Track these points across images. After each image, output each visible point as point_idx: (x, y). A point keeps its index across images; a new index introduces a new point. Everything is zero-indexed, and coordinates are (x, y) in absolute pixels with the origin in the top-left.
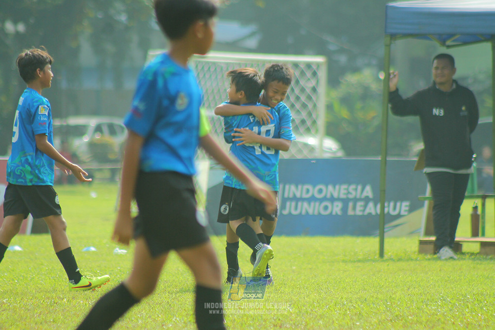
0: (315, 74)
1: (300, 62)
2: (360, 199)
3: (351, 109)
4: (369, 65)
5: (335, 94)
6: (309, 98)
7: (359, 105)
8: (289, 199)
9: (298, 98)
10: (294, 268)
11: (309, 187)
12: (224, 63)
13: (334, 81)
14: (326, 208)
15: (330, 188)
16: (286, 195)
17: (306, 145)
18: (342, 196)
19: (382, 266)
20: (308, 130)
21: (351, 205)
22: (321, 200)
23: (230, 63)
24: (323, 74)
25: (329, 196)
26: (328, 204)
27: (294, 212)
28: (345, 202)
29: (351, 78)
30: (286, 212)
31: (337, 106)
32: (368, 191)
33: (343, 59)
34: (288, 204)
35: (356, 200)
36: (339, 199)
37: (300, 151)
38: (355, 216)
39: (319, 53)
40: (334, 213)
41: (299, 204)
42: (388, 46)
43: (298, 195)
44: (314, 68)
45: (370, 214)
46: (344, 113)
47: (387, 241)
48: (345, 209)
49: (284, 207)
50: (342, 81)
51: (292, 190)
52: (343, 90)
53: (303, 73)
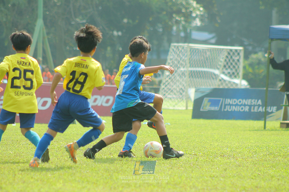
0: (239, 54)
1: (233, 49)
2: (256, 105)
3: (253, 68)
4: (261, 51)
5: (247, 62)
6: (236, 64)
7: (256, 67)
8: (227, 105)
9: (231, 64)
10: (229, 133)
11: (236, 100)
12: (202, 49)
13: (246, 57)
14: (242, 109)
15: (244, 100)
16: (226, 103)
17: (234, 83)
19: (265, 132)
20: (235, 77)
21: (252, 107)
22: (240, 105)
23: (204, 49)
24: (242, 54)
25: (243, 104)
26: (243, 107)
27: (229, 110)
28: (250, 106)
29: (254, 56)
30: (226, 110)
31: (247, 67)
32: (260, 102)
33: (250, 48)
34: (227, 107)
35: (254, 106)
36: (248, 105)
37: (232, 85)
38: (254, 112)
39: (240, 45)
40: (245, 111)
41: (231, 107)
42: (270, 43)
43: (231, 103)
44: (238, 51)
45: (260, 111)
46: (250, 70)
47: (268, 123)
48: (250, 109)
49: (225, 108)
50: (250, 57)
51: (228, 101)
52: (250, 61)
53: (234, 54)
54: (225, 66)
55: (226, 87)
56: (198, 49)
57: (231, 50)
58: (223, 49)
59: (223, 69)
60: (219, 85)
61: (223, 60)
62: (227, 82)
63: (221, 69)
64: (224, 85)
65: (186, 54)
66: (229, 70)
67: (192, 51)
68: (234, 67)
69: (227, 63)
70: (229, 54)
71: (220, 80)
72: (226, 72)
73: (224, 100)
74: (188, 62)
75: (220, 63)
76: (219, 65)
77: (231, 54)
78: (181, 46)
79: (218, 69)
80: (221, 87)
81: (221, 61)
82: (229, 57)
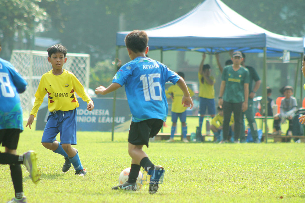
0: (84, 62)
1: (78, 57)
2: (104, 116)
3: (100, 77)
4: (108, 58)
5: (93, 70)
6: (82, 72)
7: (103, 75)
9: (77, 72)
11: (82, 110)
12: (45, 56)
13: (93, 65)
14: (89, 119)
18: (96, 114)
19: (113, 144)
21: (99, 118)
22: (87, 116)
24: (88, 62)
25: (90, 114)
28: (97, 117)
29: (101, 64)
31: (94, 76)
32: (107, 113)
33: (97, 56)
35: (102, 116)
36: (95, 116)
38: (102, 123)
39: (86, 53)
40: (92, 122)
42: (117, 50)
44: (84, 59)
45: (108, 122)
46: (97, 79)
47: (116, 134)
48: (97, 120)
50: (96, 65)
52: (96, 69)
53: (79, 61)
56: (41, 57)
57: (77, 58)
61: (68, 68)
65: (29, 62)
67: (35, 58)
70: (74, 61)
74: (31, 70)
77: (77, 61)
78: (23, 53)
82: (75, 65)
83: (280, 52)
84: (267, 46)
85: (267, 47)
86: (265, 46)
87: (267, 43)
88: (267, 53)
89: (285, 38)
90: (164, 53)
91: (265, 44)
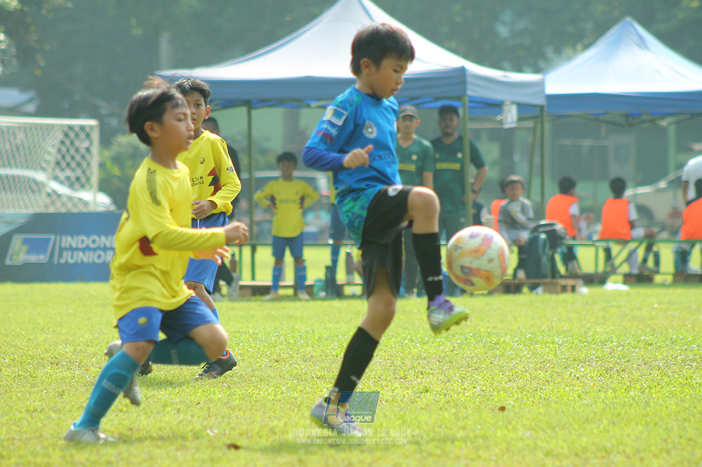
0: (88, 136)
1: (74, 125)
3: (122, 166)
5: (107, 153)
6: (83, 157)
7: (129, 163)
8: (66, 249)
9: (73, 158)
10: (70, 311)
11: (84, 238)
13: (105, 142)
14: (99, 256)
15: (103, 239)
16: (63, 245)
17: (81, 200)
20: (83, 186)
22: (94, 250)
23: (10, 126)
24: (95, 136)
25: (102, 246)
26: (101, 253)
27: (70, 261)
30: (63, 261)
31: (109, 164)
33: (114, 122)
34: (65, 254)
37: (76, 205)
39: (92, 117)
41: (75, 254)
43: (74, 245)
44: (88, 130)
46: (116, 171)
49: (60, 256)
50: (113, 142)
51: (68, 241)
52: (114, 150)
53: (77, 135)
54: (58, 163)
55: (63, 210)
57: (71, 128)
58: (53, 126)
59: (54, 170)
60: (46, 206)
61: (53, 151)
62: (65, 199)
63: (49, 170)
64: (58, 204)
66: (68, 173)
68: (79, 164)
69: (63, 157)
70: (66, 135)
71: (49, 195)
72: (62, 176)
73: (58, 238)
75: (47, 157)
76: (45, 161)
77: (72, 135)
79: (43, 169)
80: (52, 210)
81: (49, 153)
82: (68, 142)
83: (497, 106)
84: (469, 93)
85: (470, 97)
86: (464, 94)
87: (469, 86)
88: (470, 108)
89: (505, 76)
90: (254, 112)
91: (465, 89)
